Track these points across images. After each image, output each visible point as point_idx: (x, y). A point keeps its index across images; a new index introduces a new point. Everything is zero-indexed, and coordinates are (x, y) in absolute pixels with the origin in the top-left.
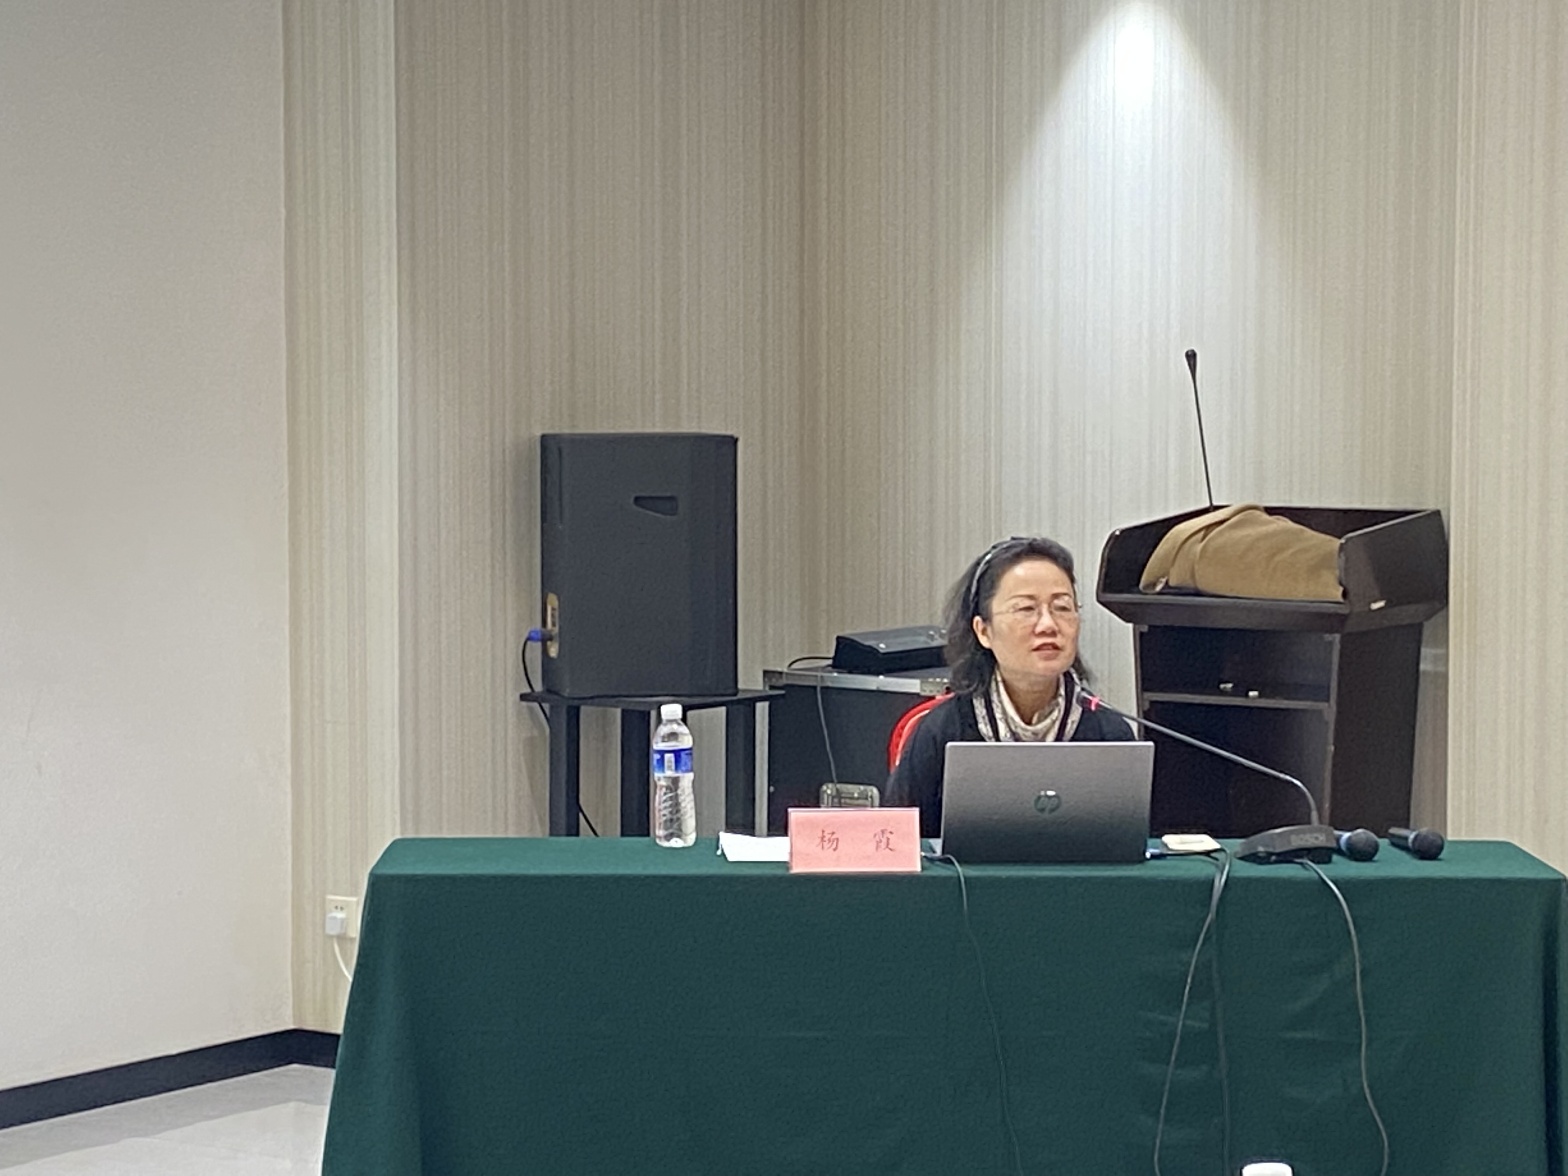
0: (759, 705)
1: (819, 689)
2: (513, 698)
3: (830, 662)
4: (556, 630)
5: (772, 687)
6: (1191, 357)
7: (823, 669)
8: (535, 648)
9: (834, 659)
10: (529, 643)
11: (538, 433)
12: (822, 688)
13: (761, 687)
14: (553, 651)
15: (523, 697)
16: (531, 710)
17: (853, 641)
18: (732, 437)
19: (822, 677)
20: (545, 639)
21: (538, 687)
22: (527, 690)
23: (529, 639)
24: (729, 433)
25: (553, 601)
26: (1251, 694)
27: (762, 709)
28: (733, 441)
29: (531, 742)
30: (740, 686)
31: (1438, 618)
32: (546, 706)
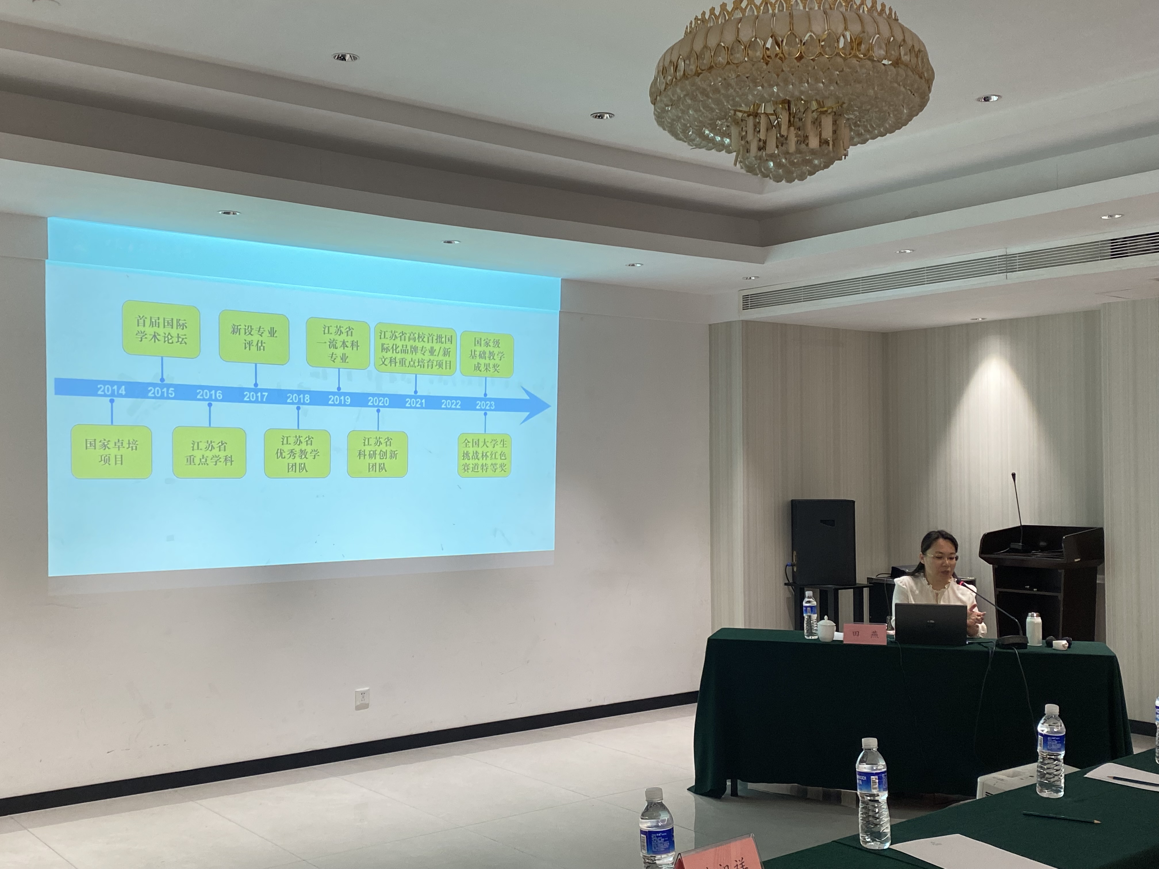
0: (864, 589)
1: (885, 585)
2: (782, 585)
3: (890, 575)
4: (796, 562)
5: (870, 583)
6: (1014, 475)
7: (887, 578)
8: (789, 569)
9: (891, 574)
10: (787, 567)
11: (790, 499)
12: (886, 584)
13: (867, 583)
14: (795, 570)
15: (786, 584)
16: (789, 589)
17: (897, 568)
18: (853, 501)
19: (886, 580)
20: (792, 565)
21: (791, 581)
22: (787, 582)
23: (787, 565)
24: (852, 499)
25: (795, 553)
26: (1034, 590)
27: (866, 591)
28: (853, 502)
29: (788, 598)
30: (857, 582)
31: (1101, 565)
32: (793, 587)
